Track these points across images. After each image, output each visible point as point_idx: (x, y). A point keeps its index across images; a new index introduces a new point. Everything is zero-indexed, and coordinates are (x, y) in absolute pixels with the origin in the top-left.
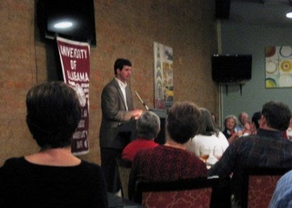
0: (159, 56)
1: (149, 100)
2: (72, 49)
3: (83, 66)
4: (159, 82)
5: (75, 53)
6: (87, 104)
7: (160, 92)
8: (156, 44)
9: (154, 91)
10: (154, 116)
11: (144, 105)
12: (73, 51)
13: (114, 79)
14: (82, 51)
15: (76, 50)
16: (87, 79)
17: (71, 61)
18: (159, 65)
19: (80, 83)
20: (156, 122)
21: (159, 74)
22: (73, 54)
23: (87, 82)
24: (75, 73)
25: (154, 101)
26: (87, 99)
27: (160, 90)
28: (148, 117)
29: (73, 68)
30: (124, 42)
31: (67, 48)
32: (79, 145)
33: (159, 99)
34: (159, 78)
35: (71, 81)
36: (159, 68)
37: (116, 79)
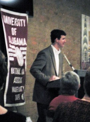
0: (85, 26)
1: (76, 62)
2: (13, 18)
3: (22, 33)
4: (85, 48)
5: (15, 22)
6: (24, 64)
7: (85, 56)
8: (83, 16)
9: (81, 55)
10: (74, 76)
11: (71, 66)
12: (14, 20)
13: (50, 46)
14: (21, 20)
15: (16, 19)
16: (25, 44)
17: (12, 29)
18: (85, 34)
19: (19, 46)
20: (76, 80)
21: (85, 41)
22: (14, 23)
23: (25, 46)
24: (15, 38)
25: (81, 63)
26: (24, 60)
27: (86, 54)
28: (69, 76)
29: (13, 34)
30: (56, 14)
31: (9, 18)
32: (17, 98)
33: (85, 61)
34: (85, 44)
35: (12, 45)
36: (85, 36)
37: (52, 46)
